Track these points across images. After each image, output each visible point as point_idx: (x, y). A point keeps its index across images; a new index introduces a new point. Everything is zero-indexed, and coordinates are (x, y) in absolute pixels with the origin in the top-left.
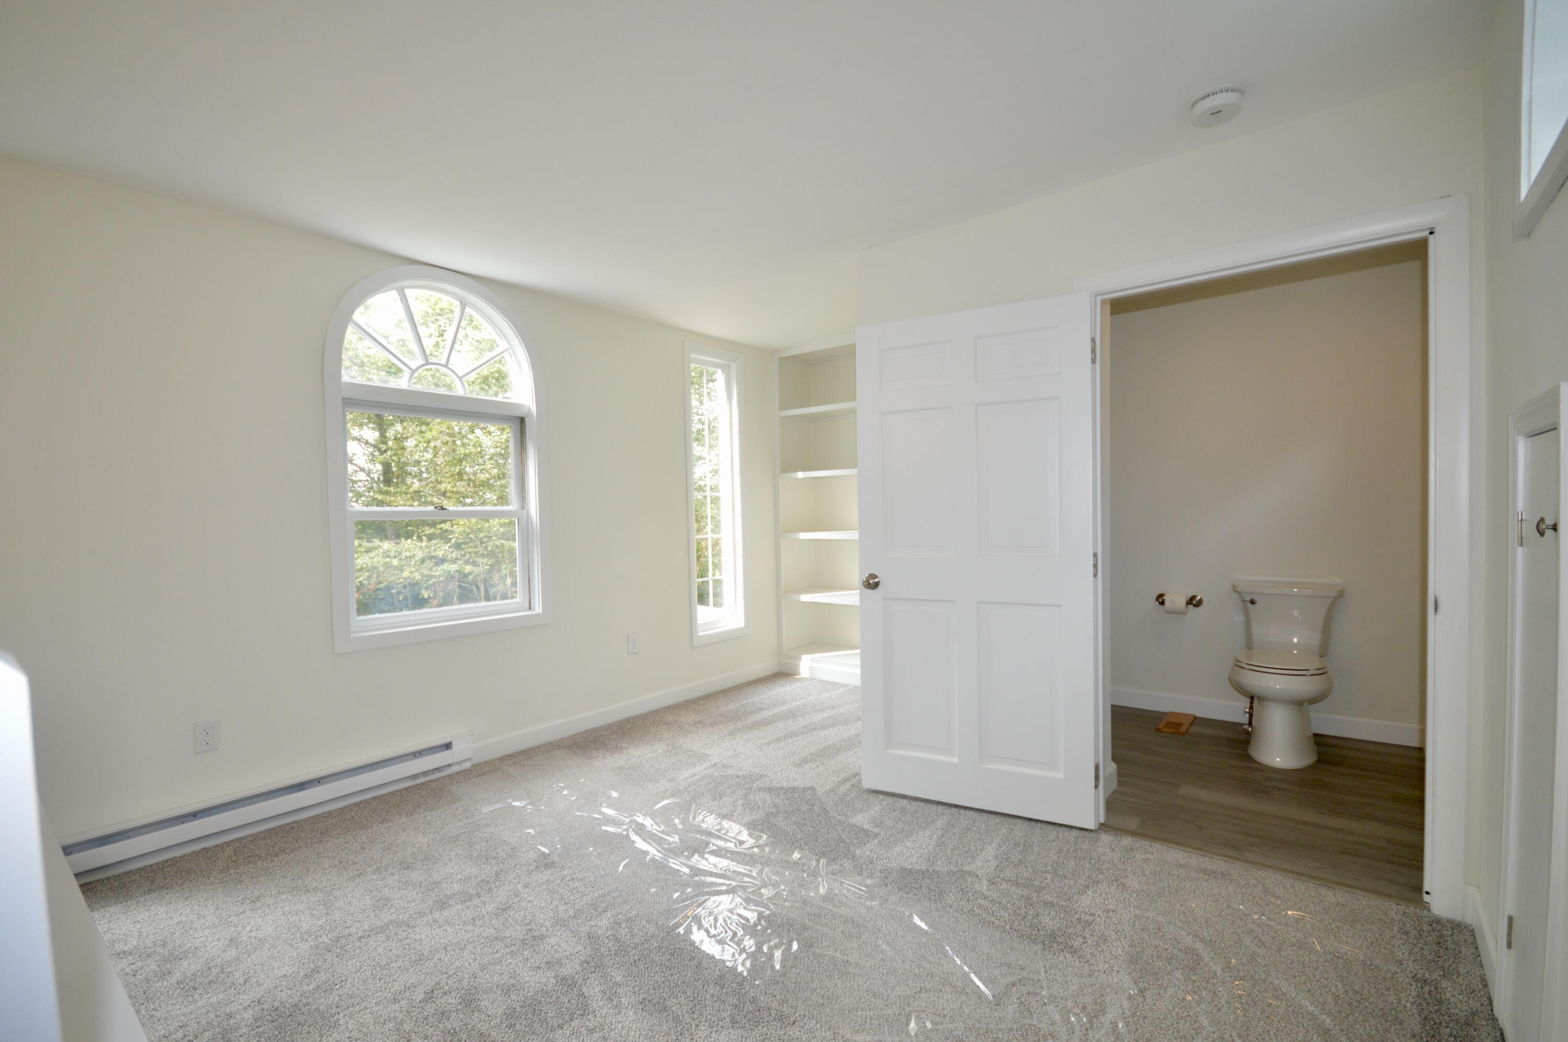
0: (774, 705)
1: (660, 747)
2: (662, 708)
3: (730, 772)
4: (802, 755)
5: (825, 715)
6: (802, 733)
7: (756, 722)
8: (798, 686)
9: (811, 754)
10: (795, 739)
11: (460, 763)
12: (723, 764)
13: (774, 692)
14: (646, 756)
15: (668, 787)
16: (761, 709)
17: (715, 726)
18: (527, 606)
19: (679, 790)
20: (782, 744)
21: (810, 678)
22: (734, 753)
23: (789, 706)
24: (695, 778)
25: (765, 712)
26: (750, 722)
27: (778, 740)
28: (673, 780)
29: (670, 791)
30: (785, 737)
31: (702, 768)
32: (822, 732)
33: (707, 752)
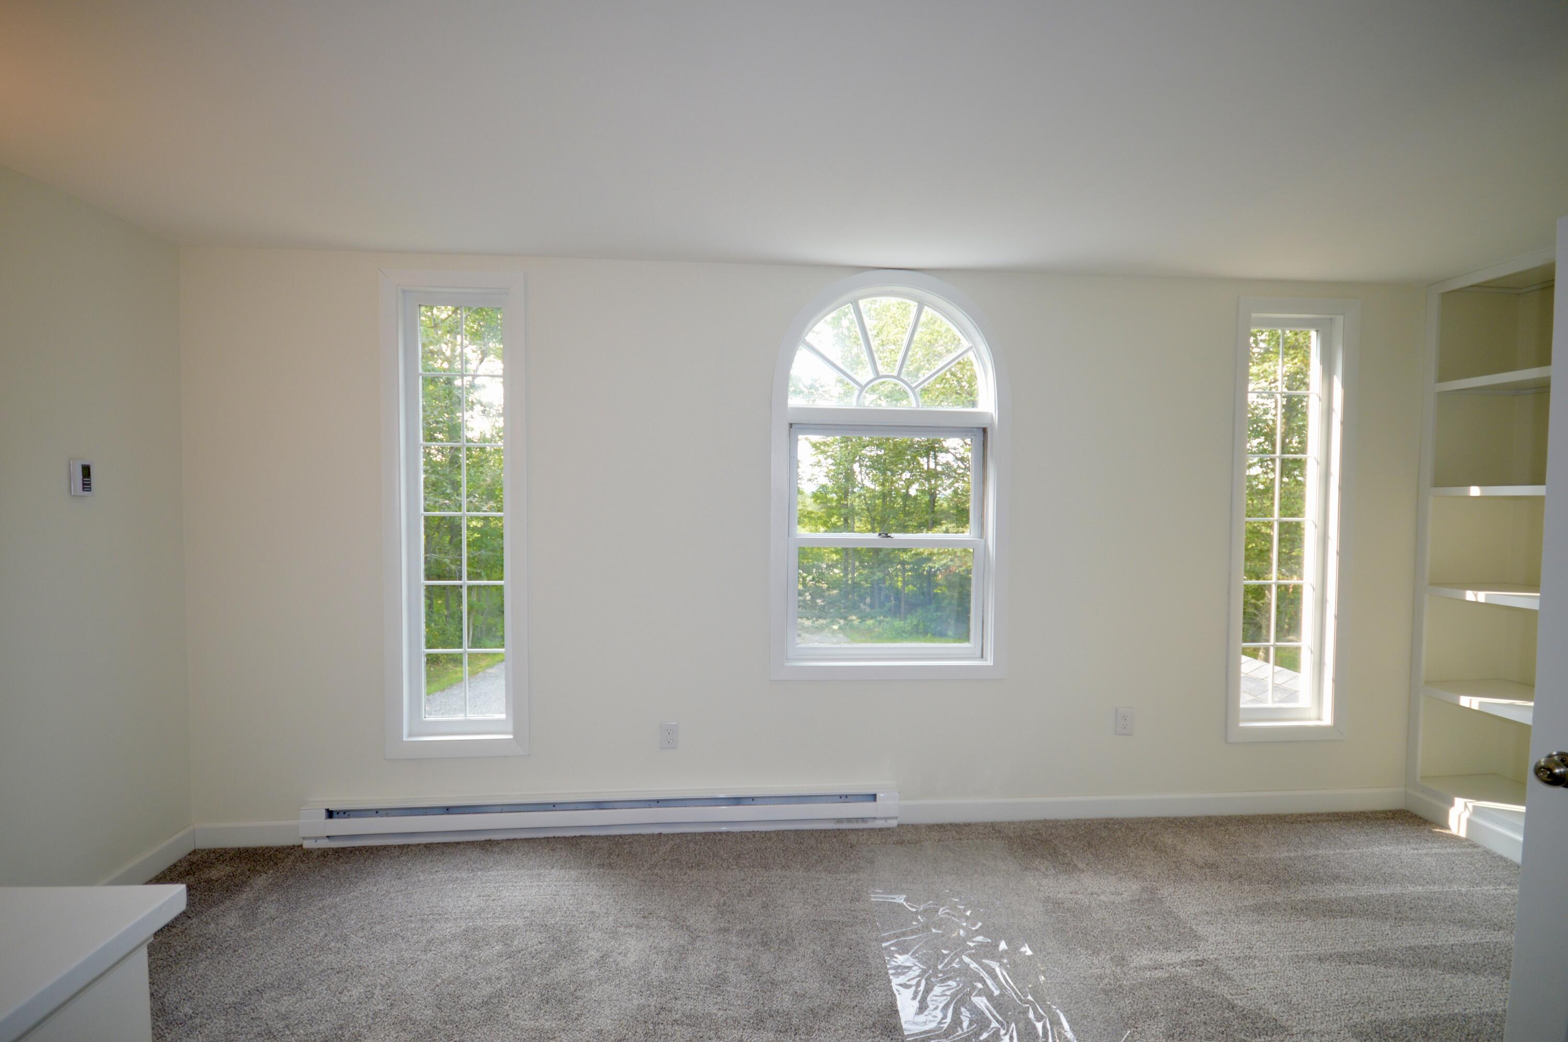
0: (1367, 879)
1: (1130, 889)
2: (1165, 818)
3: (1223, 990)
4: (1381, 1015)
5: (1470, 937)
6: (1402, 961)
7: (1315, 902)
8: (1433, 851)
9: (1403, 1022)
10: (1382, 969)
11: (886, 819)
12: (1217, 968)
13: (1377, 850)
14: (1102, 898)
15: (1108, 971)
16: (1336, 878)
17: (1236, 882)
18: (979, 654)
19: (1120, 986)
20: (1348, 970)
21: (1466, 840)
22: (1247, 952)
23: (1398, 890)
24: (1158, 974)
25: (1343, 886)
26: (1304, 897)
27: (1344, 958)
28: (1121, 961)
29: (1107, 980)
30: (1363, 958)
31: (1177, 958)
32: (1447, 976)
33: (1201, 930)
